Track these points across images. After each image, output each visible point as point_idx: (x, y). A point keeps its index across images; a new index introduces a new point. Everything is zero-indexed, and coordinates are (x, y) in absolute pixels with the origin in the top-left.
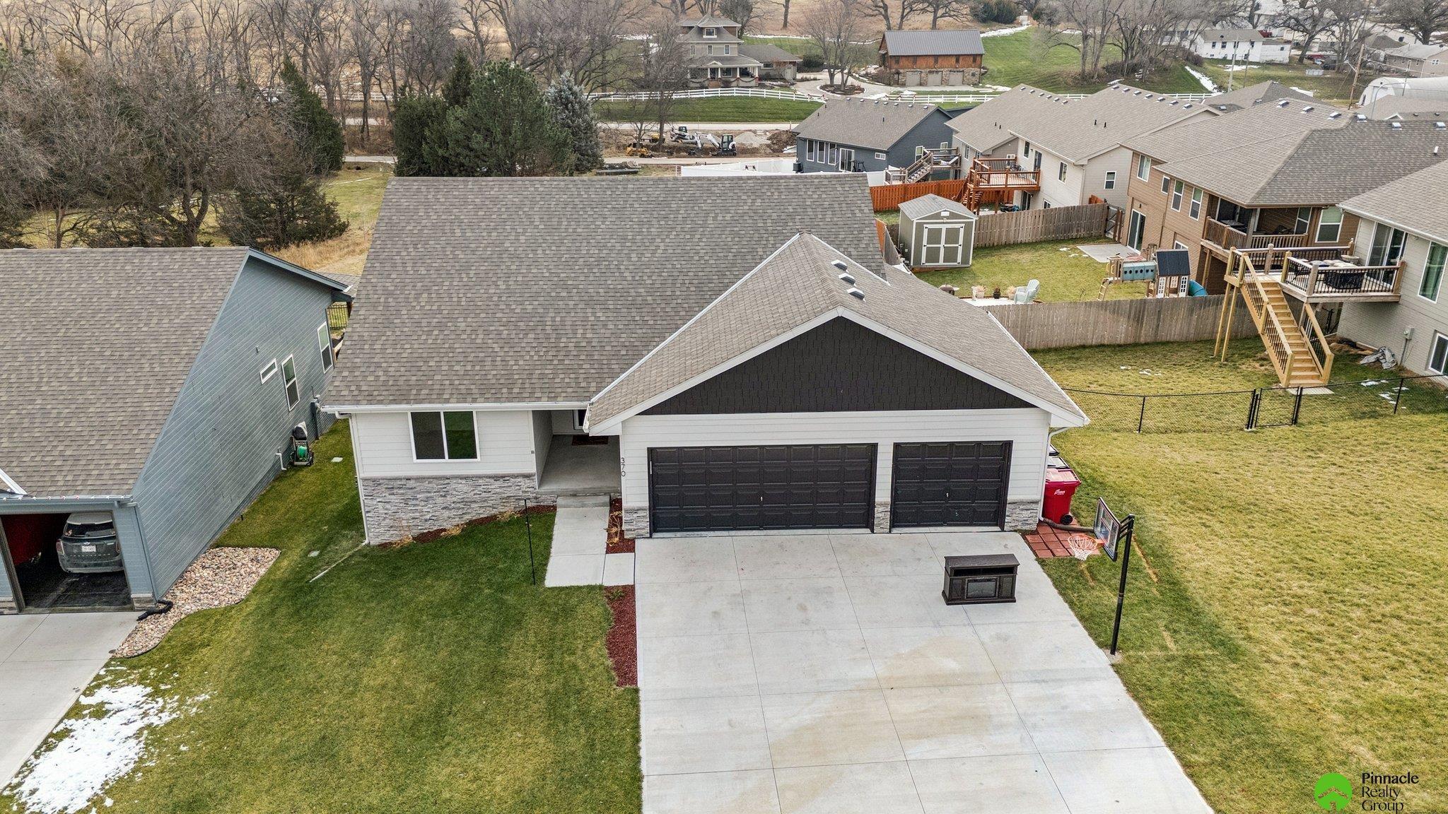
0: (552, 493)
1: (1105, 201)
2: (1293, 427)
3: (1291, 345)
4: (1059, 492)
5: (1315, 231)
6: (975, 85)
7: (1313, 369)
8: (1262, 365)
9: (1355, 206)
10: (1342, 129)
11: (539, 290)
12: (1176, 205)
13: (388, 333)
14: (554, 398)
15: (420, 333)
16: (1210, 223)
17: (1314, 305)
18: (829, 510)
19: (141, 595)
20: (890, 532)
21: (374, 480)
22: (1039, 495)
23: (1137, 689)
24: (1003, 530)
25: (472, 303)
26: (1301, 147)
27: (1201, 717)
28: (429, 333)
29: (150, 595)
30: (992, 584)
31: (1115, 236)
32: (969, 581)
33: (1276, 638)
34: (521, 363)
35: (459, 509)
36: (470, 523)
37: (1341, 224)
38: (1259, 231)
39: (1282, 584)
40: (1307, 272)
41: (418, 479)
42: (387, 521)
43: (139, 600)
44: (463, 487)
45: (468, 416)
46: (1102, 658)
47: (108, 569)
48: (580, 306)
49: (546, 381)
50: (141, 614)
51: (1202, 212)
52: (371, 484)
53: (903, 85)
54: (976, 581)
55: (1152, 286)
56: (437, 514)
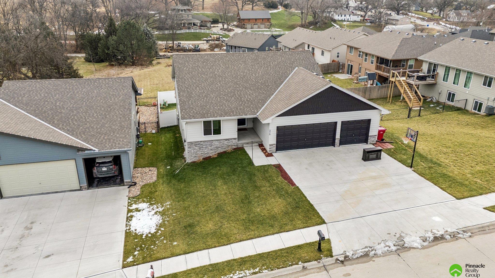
0: (242, 143)
1: (338, 61)
2: (419, 117)
3: (412, 96)
4: (381, 133)
5: (407, 66)
6: (269, 28)
7: (417, 103)
8: (401, 103)
9: (422, 58)
10: (410, 38)
11: (230, 85)
12: (366, 61)
13: (192, 99)
14: (246, 115)
15: (201, 99)
16: (377, 65)
17: (416, 85)
18: (323, 142)
19: (127, 181)
20: (339, 146)
21: (191, 143)
22: (377, 134)
23: (421, 174)
24: (367, 144)
25: (212, 90)
26: (401, 43)
27: (439, 178)
28: (204, 98)
29: (130, 180)
30: (375, 155)
31: (342, 71)
32: (370, 154)
33: (447, 161)
34: (233, 106)
35: (215, 150)
36: (218, 154)
37: (414, 64)
38: (392, 67)
39: (442, 150)
40: (414, 76)
41: (204, 141)
42: (194, 155)
43: (126, 182)
44: (217, 143)
45: (219, 122)
46: (409, 169)
47: (111, 175)
48: (244, 89)
49: (242, 110)
50: (129, 186)
51: (375, 62)
52: (190, 143)
53: (246, 28)
54: (372, 154)
55: (366, 83)
56: (209, 152)
